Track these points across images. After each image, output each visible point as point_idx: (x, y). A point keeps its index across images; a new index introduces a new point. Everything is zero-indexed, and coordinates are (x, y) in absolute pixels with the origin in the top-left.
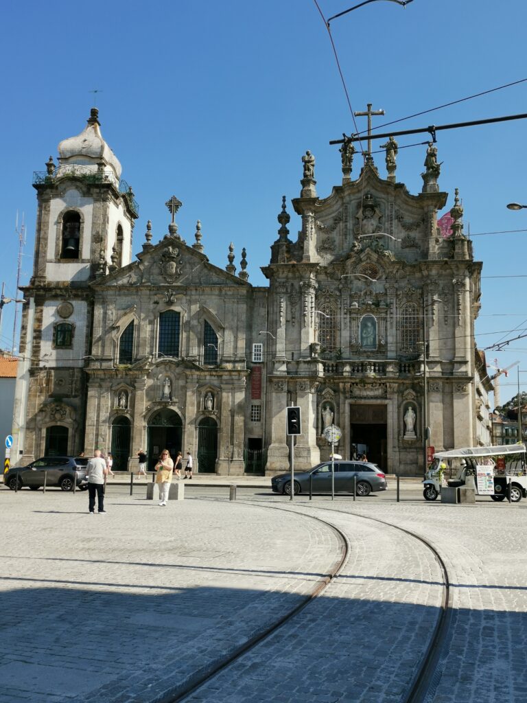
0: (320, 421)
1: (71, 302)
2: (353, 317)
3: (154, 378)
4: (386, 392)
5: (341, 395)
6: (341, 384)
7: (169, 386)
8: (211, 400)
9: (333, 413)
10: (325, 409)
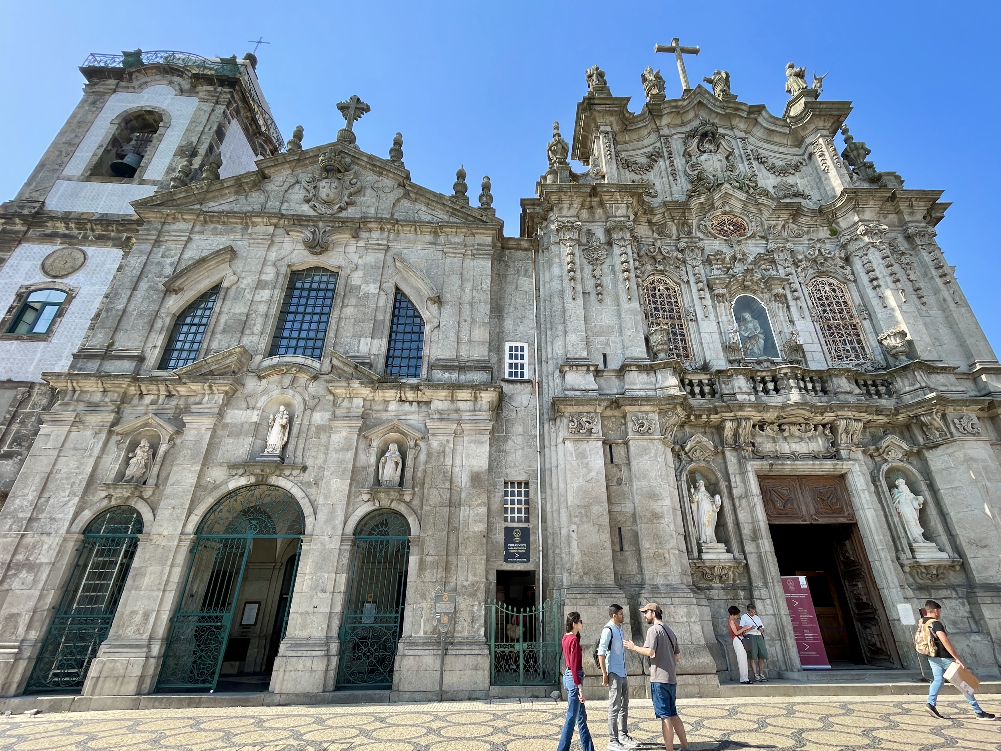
1: (84, 248)
2: (718, 296)
3: (244, 405)
4: (833, 444)
5: (728, 454)
6: (728, 424)
7: (284, 427)
8: (397, 463)
9: (718, 498)
10: (696, 487)
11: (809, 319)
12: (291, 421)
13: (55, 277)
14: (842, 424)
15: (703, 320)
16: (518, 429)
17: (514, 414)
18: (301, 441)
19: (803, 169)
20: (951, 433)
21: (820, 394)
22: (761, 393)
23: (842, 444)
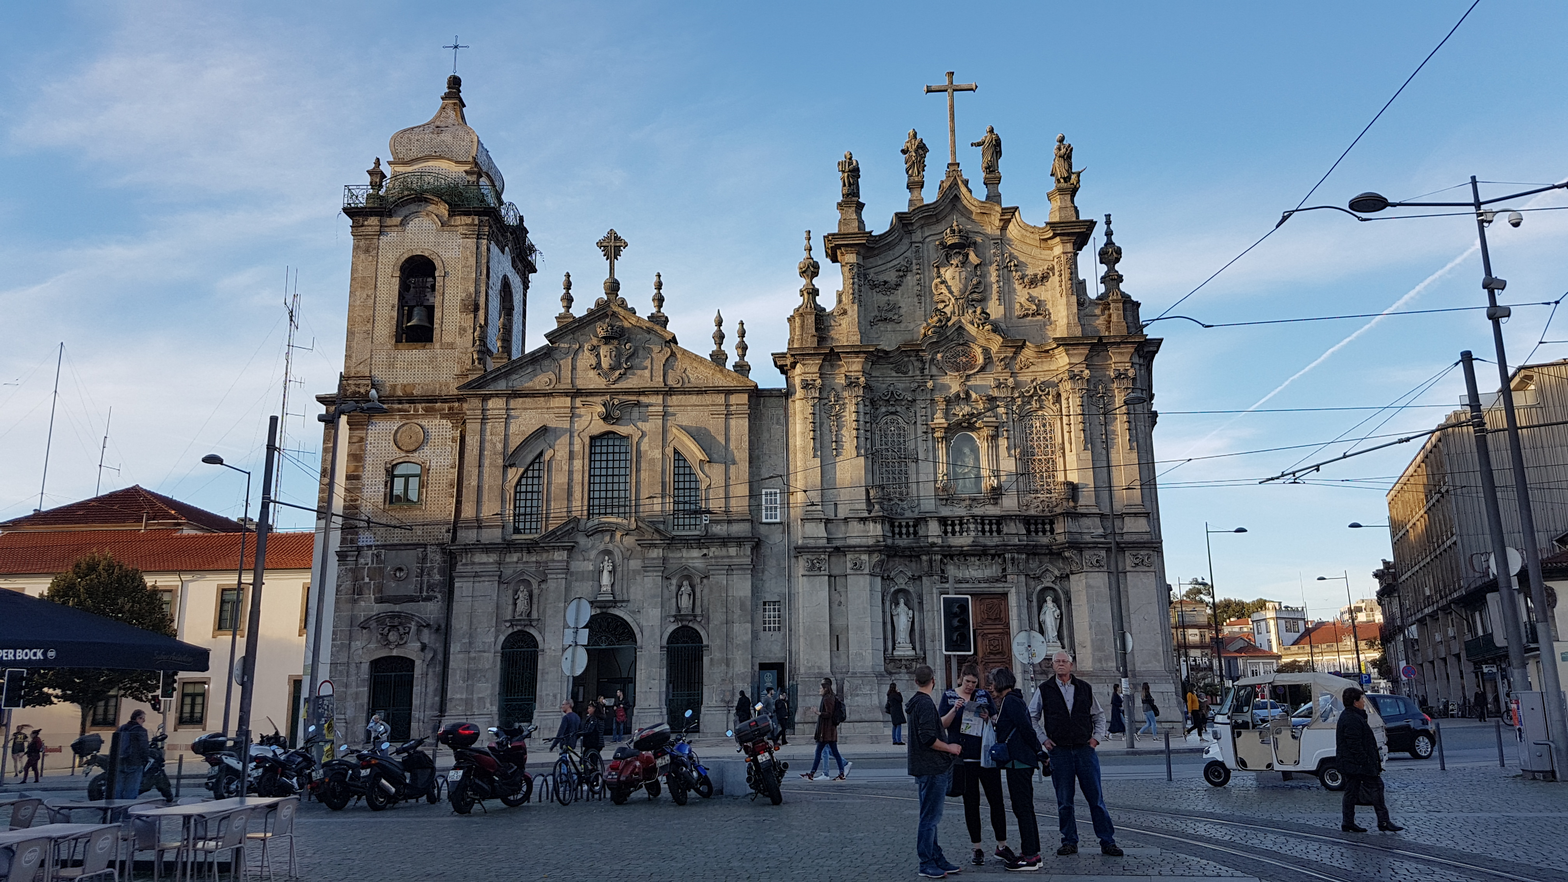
0: (889, 627)
1: (420, 422)
2: (937, 438)
3: (581, 558)
4: (1004, 570)
5: (924, 579)
6: (924, 558)
7: (610, 572)
8: (690, 595)
9: (911, 612)
10: (897, 604)
11: (1013, 456)
12: (614, 567)
13: (407, 452)
15: (923, 460)
16: (772, 562)
17: (769, 550)
18: (625, 582)
19: (1051, 280)
21: (995, 534)
22: (950, 535)
23: (1009, 571)
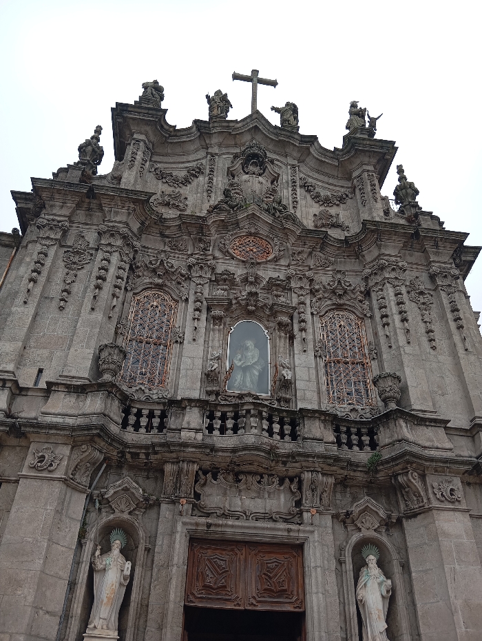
2: (214, 318)
4: (299, 503)
5: (164, 506)
6: (168, 468)
9: (128, 565)
10: (106, 549)
11: (311, 354)
14: (307, 476)
15: (189, 343)
19: (349, 201)
20: (429, 499)
21: (287, 438)
22: (216, 433)
23: (306, 504)
